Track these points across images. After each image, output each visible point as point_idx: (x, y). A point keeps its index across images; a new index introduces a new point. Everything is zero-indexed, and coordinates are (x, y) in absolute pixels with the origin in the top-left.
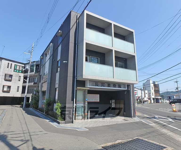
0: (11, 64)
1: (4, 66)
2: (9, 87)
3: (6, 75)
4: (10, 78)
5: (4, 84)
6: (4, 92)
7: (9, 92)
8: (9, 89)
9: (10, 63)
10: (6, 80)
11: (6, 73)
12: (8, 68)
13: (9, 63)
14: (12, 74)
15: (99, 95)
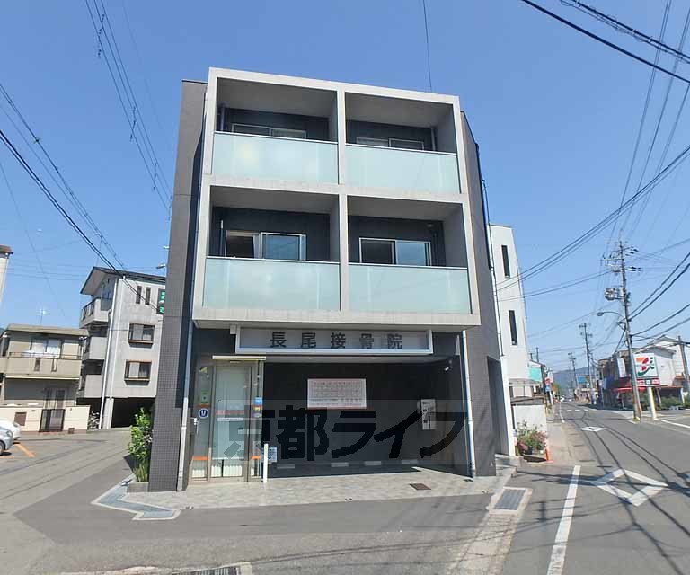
0: (149, 290)
1: (125, 300)
2: (145, 366)
3: (132, 325)
4: (149, 337)
5: (129, 359)
6: (130, 382)
7: (146, 383)
8: (144, 374)
9: (144, 285)
10: (133, 344)
11: (134, 319)
12: (138, 302)
13: (140, 288)
14: (151, 323)
15: (364, 380)
